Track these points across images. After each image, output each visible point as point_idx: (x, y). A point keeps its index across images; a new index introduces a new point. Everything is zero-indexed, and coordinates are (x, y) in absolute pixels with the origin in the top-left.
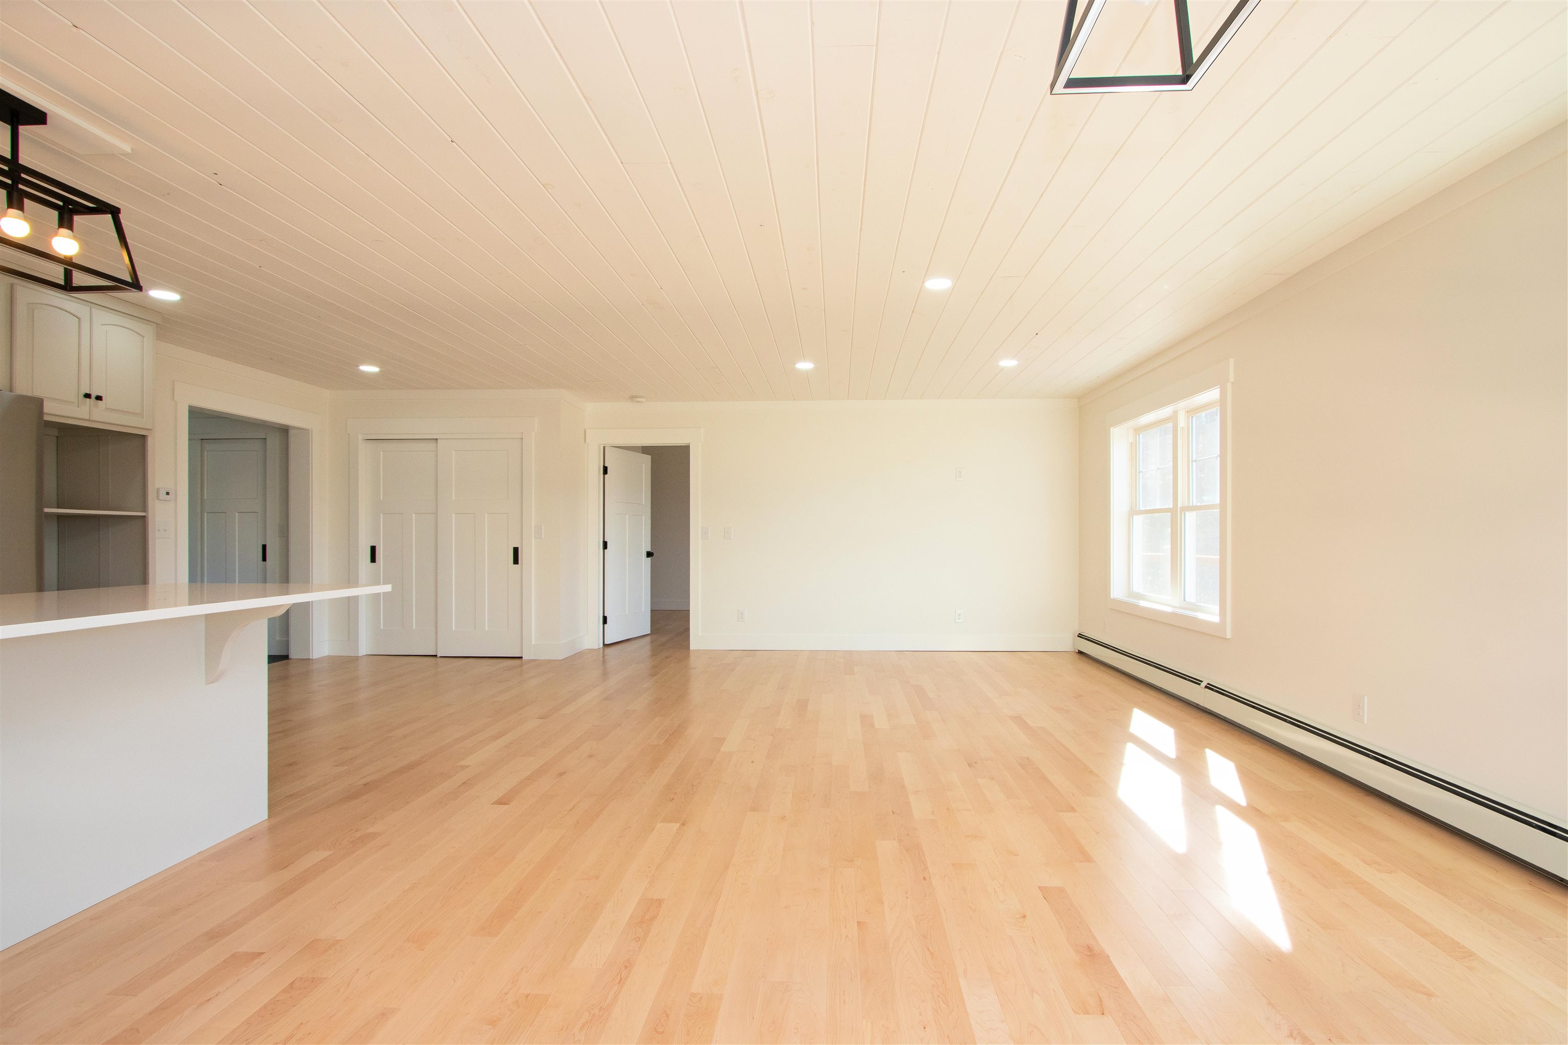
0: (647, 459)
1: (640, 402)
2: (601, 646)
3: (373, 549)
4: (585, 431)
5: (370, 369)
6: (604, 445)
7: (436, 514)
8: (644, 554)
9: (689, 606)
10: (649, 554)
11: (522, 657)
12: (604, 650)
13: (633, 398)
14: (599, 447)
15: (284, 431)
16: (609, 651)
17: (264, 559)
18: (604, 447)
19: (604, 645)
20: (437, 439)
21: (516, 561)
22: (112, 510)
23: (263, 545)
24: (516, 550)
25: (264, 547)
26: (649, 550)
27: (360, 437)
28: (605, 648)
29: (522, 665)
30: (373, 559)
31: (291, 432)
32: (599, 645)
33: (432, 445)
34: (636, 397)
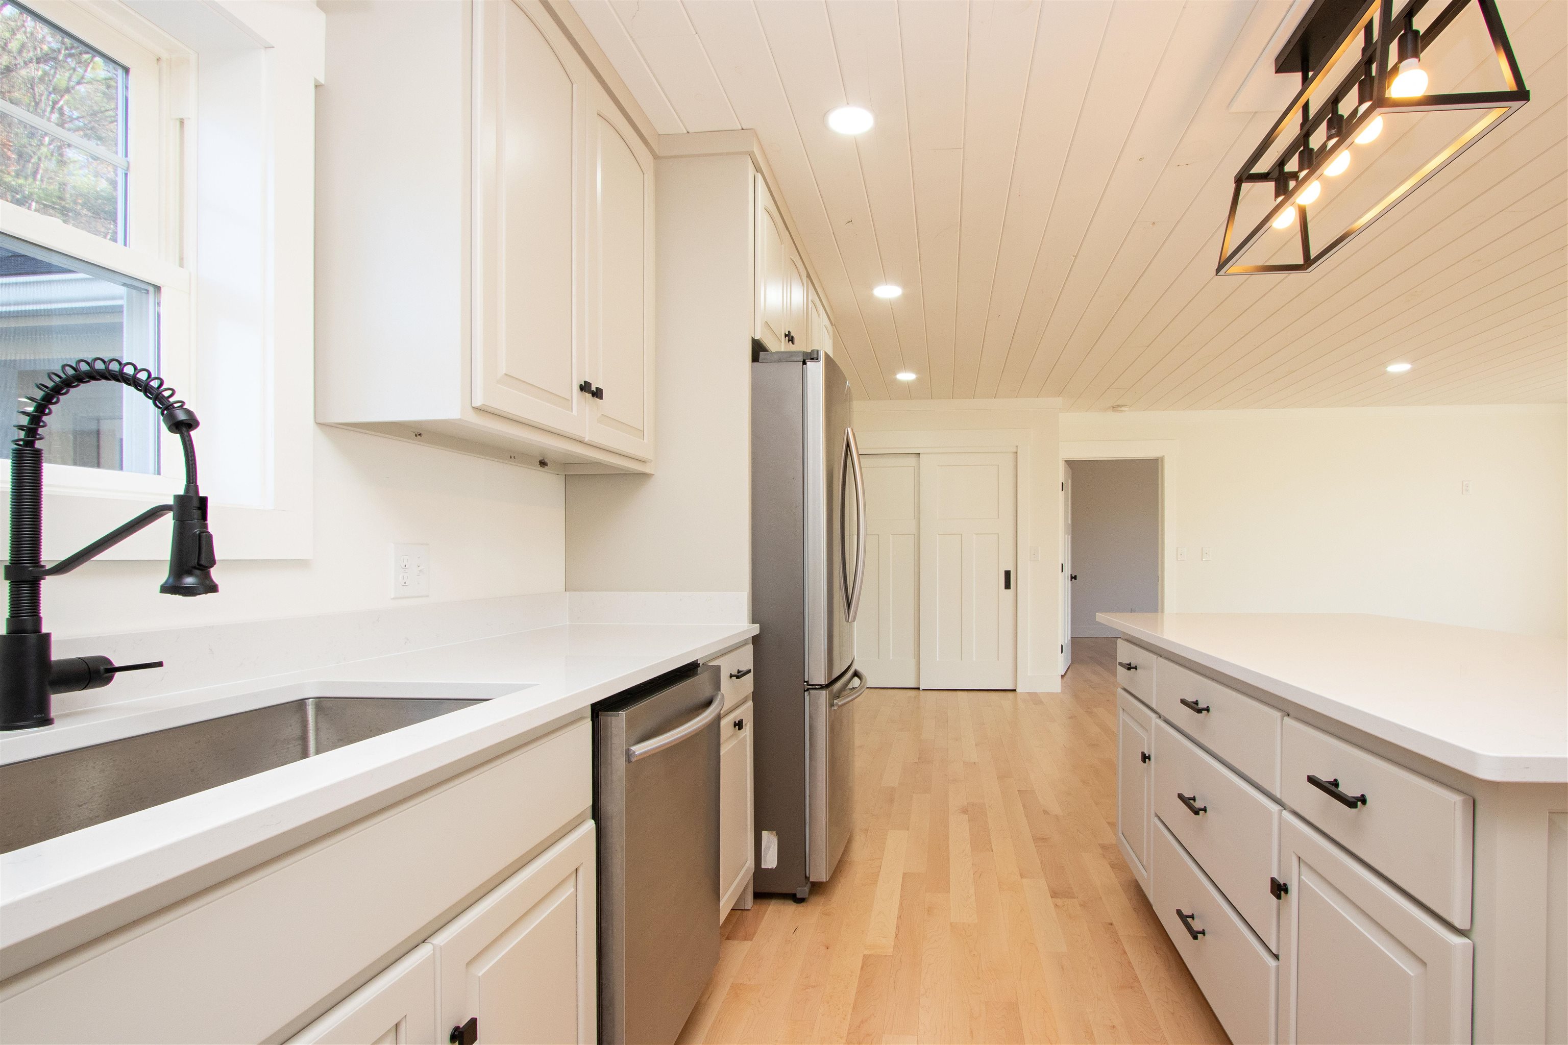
5: (906, 377)
7: (918, 535)
8: (1070, 578)
10: (1073, 577)
11: (1015, 690)
13: (1115, 407)
20: (919, 454)
21: (1008, 586)
24: (1007, 574)
26: (1072, 573)
33: (911, 461)
34: (1120, 406)
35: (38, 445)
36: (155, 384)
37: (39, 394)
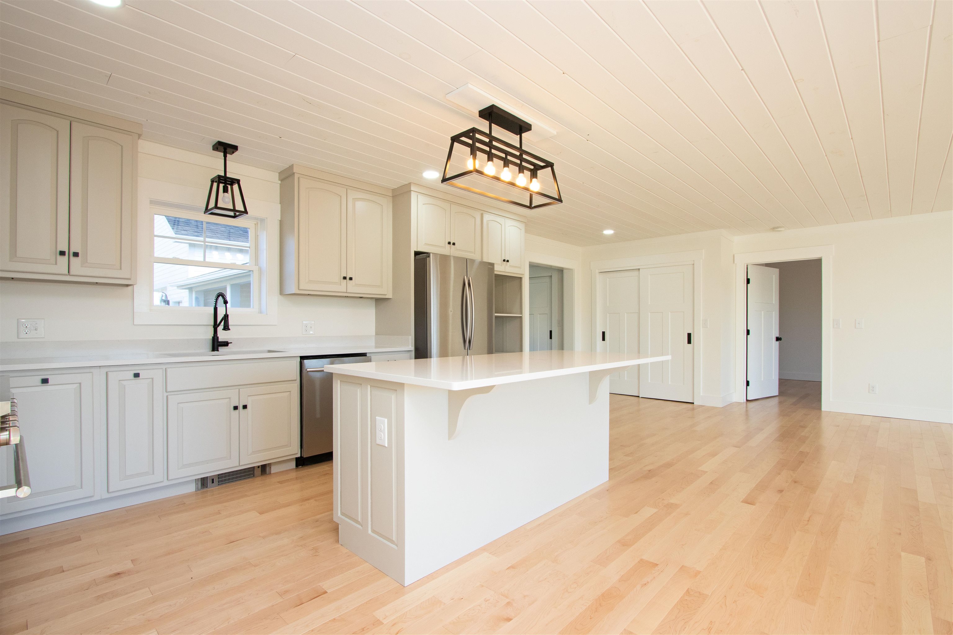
0: (776, 271)
1: (780, 231)
2: (745, 401)
3: (604, 333)
4: (734, 256)
5: (608, 232)
6: (747, 264)
7: (639, 313)
8: (774, 339)
9: (822, 380)
10: (778, 339)
11: (693, 403)
12: (746, 404)
13: (774, 229)
14: (744, 265)
15: (561, 271)
16: (751, 405)
17: (551, 338)
18: (747, 265)
19: (747, 400)
20: (639, 269)
21: (689, 342)
22: (509, 314)
23: (550, 331)
24: (689, 335)
25: (551, 332)
26: (778, 336)
27: (597, 271)
28: (747, 402)
29: (693, 409)
30: (604, 339)
31: (565, 271)
32: (744, 400)
33: (636, 273)
34: (778, 228)
35: (217, 306)
36: (225, 298)
37: (215, 301)
